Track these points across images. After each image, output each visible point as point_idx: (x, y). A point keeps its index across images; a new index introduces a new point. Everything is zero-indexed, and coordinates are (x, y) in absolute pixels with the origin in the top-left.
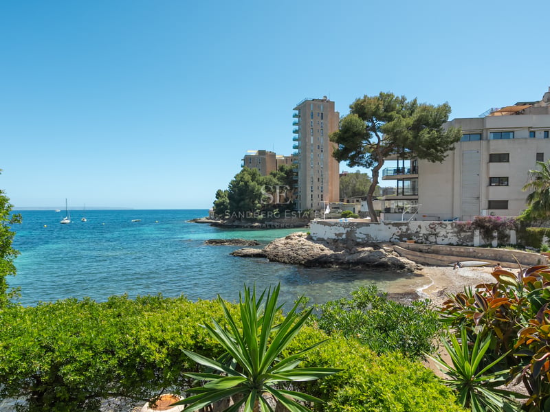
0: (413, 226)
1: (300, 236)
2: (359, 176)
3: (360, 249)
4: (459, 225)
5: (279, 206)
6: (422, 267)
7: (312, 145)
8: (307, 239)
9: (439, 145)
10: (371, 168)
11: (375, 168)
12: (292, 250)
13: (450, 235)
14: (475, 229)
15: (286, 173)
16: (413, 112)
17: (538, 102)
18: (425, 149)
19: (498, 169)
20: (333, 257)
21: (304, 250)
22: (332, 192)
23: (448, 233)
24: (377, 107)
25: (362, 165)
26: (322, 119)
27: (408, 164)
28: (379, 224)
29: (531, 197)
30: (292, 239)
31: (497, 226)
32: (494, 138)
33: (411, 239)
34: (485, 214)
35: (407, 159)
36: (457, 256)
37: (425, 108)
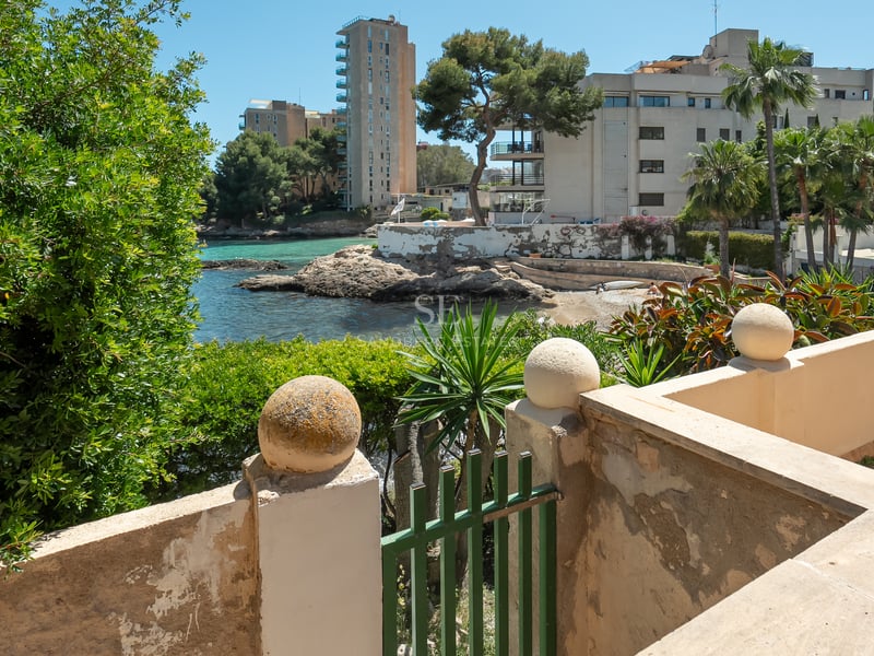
0: (539, 232)
1: (360, 251)
2: (449, 151)
3: (460, 270)
4: (602, 230)
5: (312, 199)
6: (554, 292)
7: (370, 97)
8: (373, 255)
9: (573, 112)
10: (475, 142)
11: (481, 142)
12: (349, 275)
13: (589, 244)
14: (623, 234)
15: (325, 142)
16: (536, 60)
17: (697, 57)
18: (554, 117)
19: (651, 149)
20: (418, 284)
21: (370, 275)
22: (404, 176)
23: (586, 242)
24: (486, 50)
25: (461, 137)
26: (387, 53)
27: (528, 137)
28: (488, 229)
29: (692, 190)
30: (346, 257)
31: (652, 230)
32: (646, 105)
33: (536, 252)
34: (635, 212)
35: (527, 129)
36: (600, 274)
37: (554, 57)
